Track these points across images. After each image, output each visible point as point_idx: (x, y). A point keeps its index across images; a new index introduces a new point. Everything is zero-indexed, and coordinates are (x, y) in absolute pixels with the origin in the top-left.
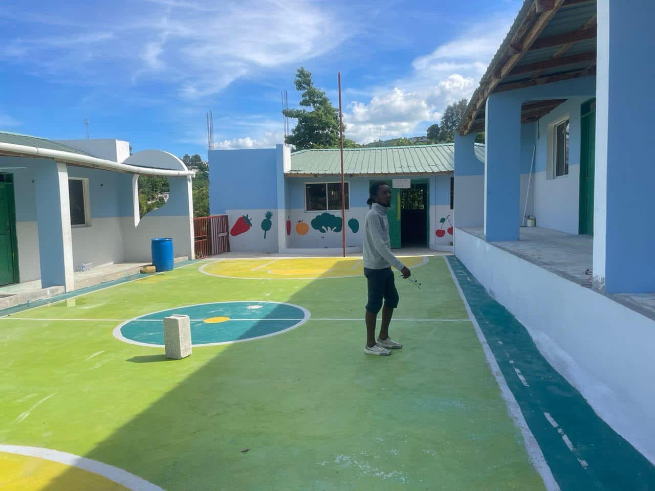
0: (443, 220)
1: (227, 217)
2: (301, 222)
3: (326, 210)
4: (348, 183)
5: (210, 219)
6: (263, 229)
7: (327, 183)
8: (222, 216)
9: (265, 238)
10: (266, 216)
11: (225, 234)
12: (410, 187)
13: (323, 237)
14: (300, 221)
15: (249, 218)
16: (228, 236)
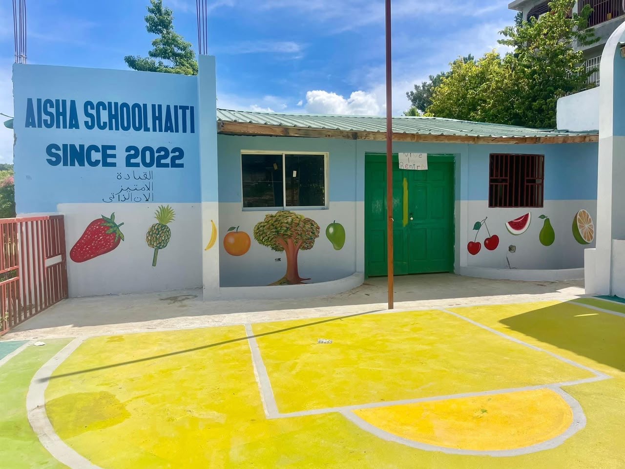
0: (477, 226)
1: (61, 219)
2: (235, 230)
3: (282, 205)
4: (323, 156)
5: (15, 224)
6: (151, 245)
7: (284, 153)
8: (52, 218)
9: (154, 264)
10: (158, 218)
11: (58, 259)
12: (426, 168)
13: (279, 259)
14: (233, 228)
15: (117, 222)
16: (63, 263)
